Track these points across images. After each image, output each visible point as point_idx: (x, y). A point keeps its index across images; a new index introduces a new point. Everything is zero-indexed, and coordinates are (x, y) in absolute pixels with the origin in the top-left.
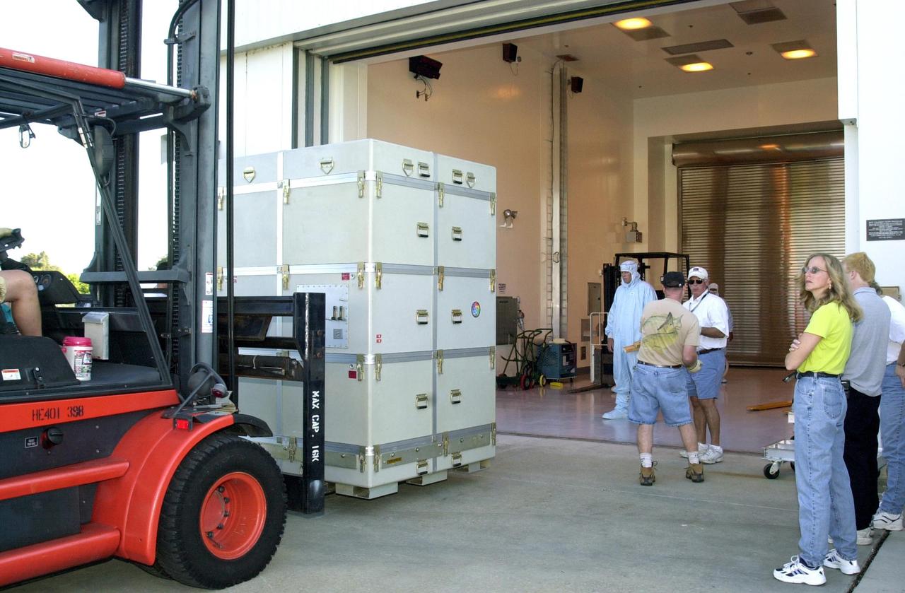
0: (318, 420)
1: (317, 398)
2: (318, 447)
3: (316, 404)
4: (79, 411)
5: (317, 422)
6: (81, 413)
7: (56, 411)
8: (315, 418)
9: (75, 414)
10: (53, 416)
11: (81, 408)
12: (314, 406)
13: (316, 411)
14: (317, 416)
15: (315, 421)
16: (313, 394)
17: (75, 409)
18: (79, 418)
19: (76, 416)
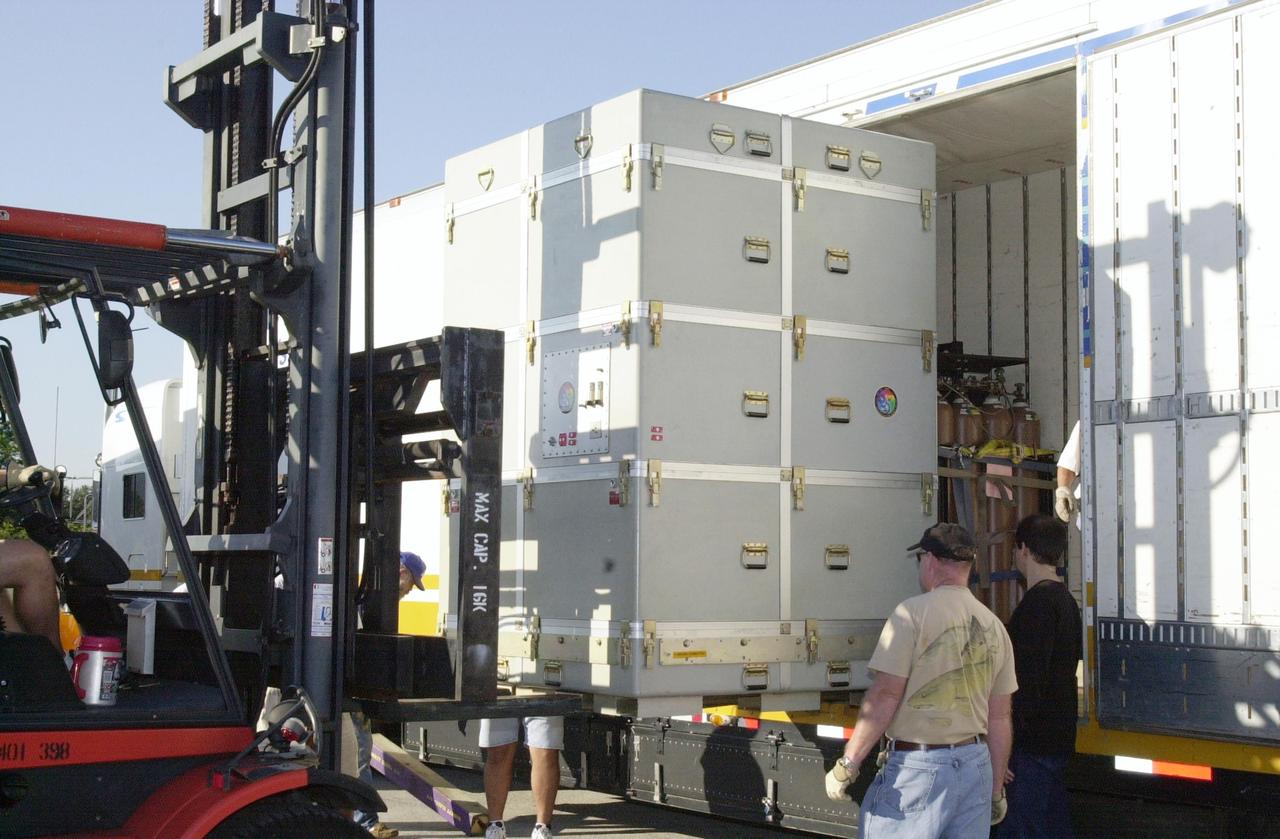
0: (485, 541)
1: (483, 504)
2: (485, 588)
3: (483, 514)
4: (61, 750)
5: (485, 545)
6: (65, 755)
7: (19, 750)
8: (481, 540)
9: (54, 755)
10: (12, 755)
11: (65, 747)
12: (478, 518)
13: (482, 527)
14: (486, 535)
15: (481, 542)
16: (477, 498)
17: (54, 747)
18: (59, 762)
19: (56, 758)
